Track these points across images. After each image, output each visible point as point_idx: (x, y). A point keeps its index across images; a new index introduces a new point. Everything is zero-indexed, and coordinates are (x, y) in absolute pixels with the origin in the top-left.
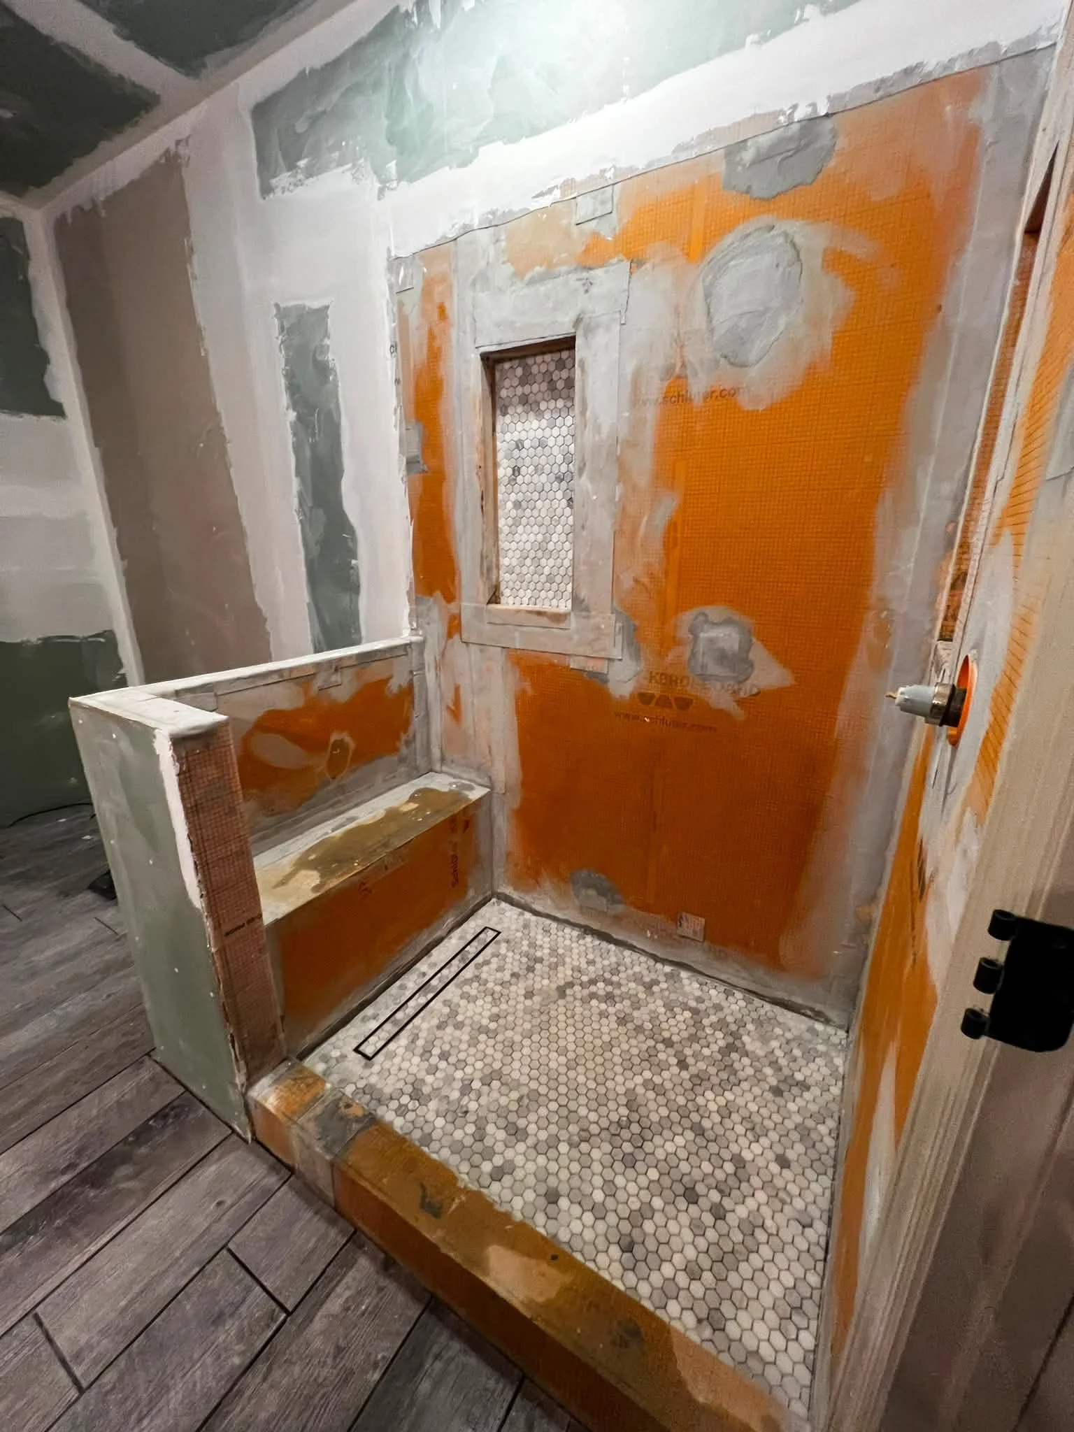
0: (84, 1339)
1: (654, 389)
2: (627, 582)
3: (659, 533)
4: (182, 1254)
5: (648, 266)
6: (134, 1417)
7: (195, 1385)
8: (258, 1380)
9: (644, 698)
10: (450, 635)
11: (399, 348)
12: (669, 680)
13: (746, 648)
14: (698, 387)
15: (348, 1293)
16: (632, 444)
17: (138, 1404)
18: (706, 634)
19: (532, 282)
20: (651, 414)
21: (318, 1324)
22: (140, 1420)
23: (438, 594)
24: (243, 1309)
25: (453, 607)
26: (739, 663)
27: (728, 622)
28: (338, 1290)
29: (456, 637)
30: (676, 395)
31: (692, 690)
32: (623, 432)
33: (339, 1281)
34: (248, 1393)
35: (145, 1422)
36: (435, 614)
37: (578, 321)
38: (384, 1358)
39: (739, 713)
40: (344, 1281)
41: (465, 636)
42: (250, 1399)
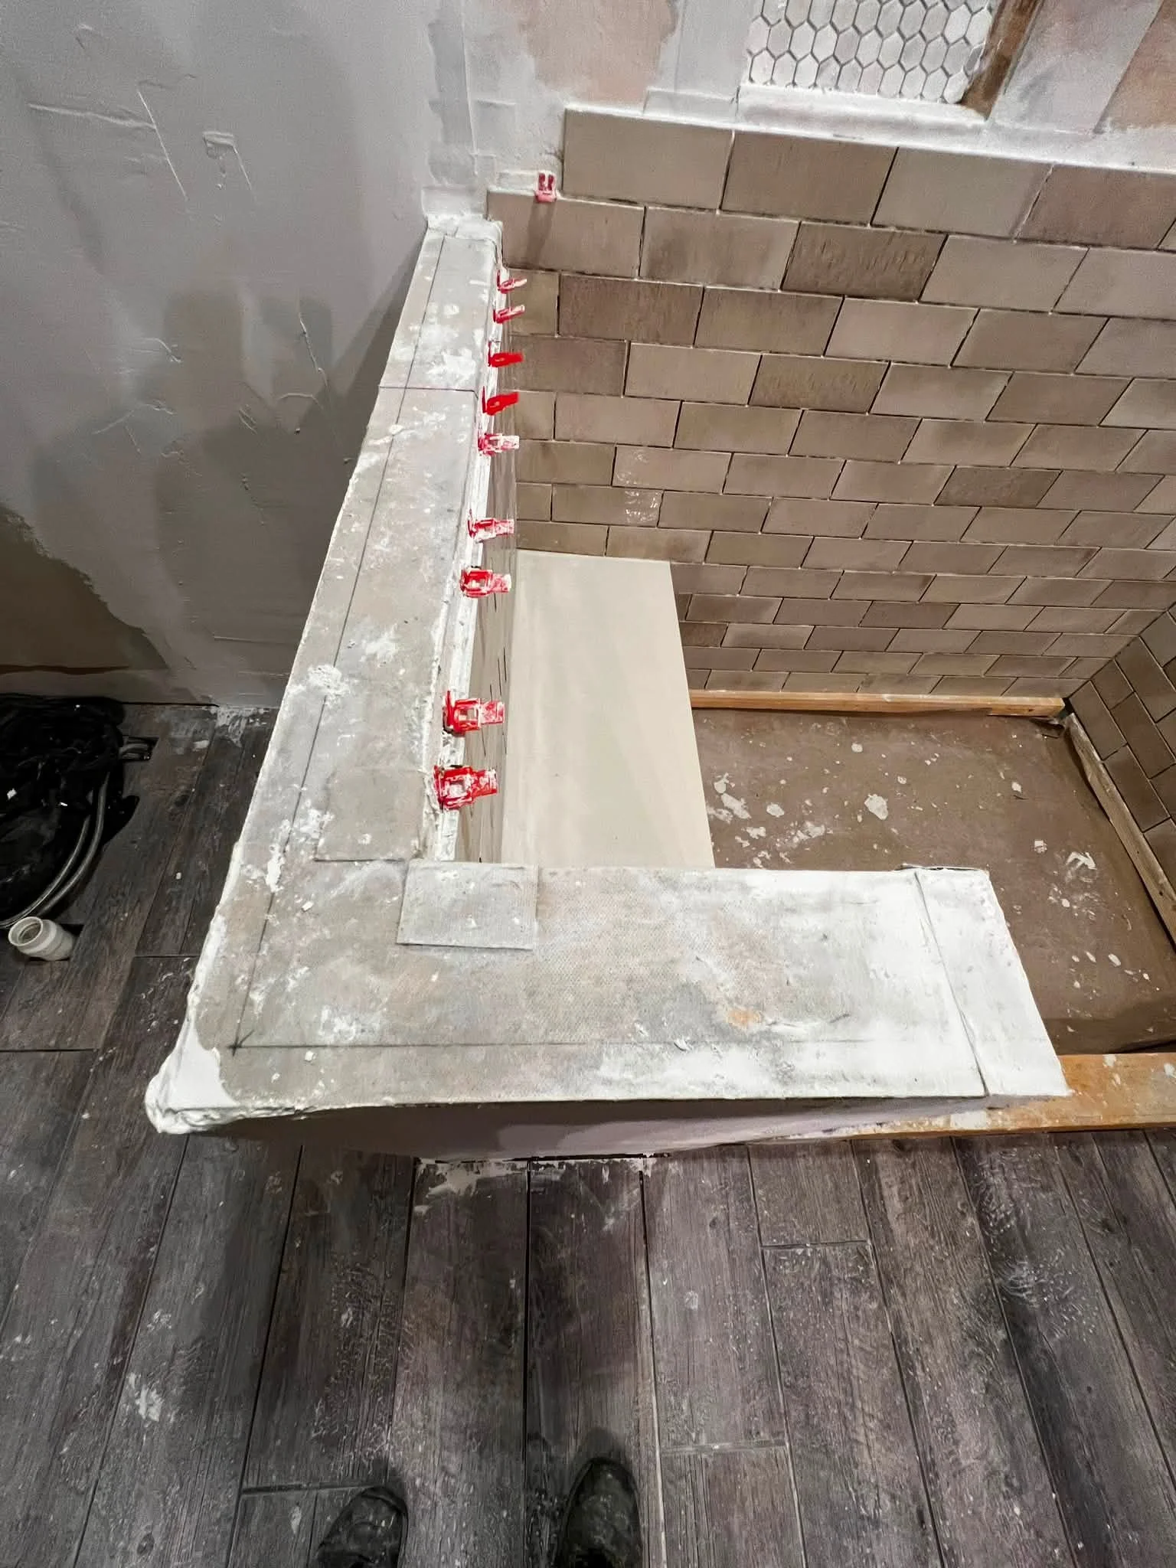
0: (737, 1417)
4: (735, 1288)
6: (846, 1411)
7: (862, 1349)
8: (901, 1300)
15: (895, 1189)
17: (839, 1404)
21: (898, 1228)
22: (853, 1407)
24: (835, 1272)
28: (886, 1193)
33: (880, 1186)
34: (904, 1314)
35: (859, 1404)
38: (963, 1205)
40: (883, 1182)
42: (909, 1316)
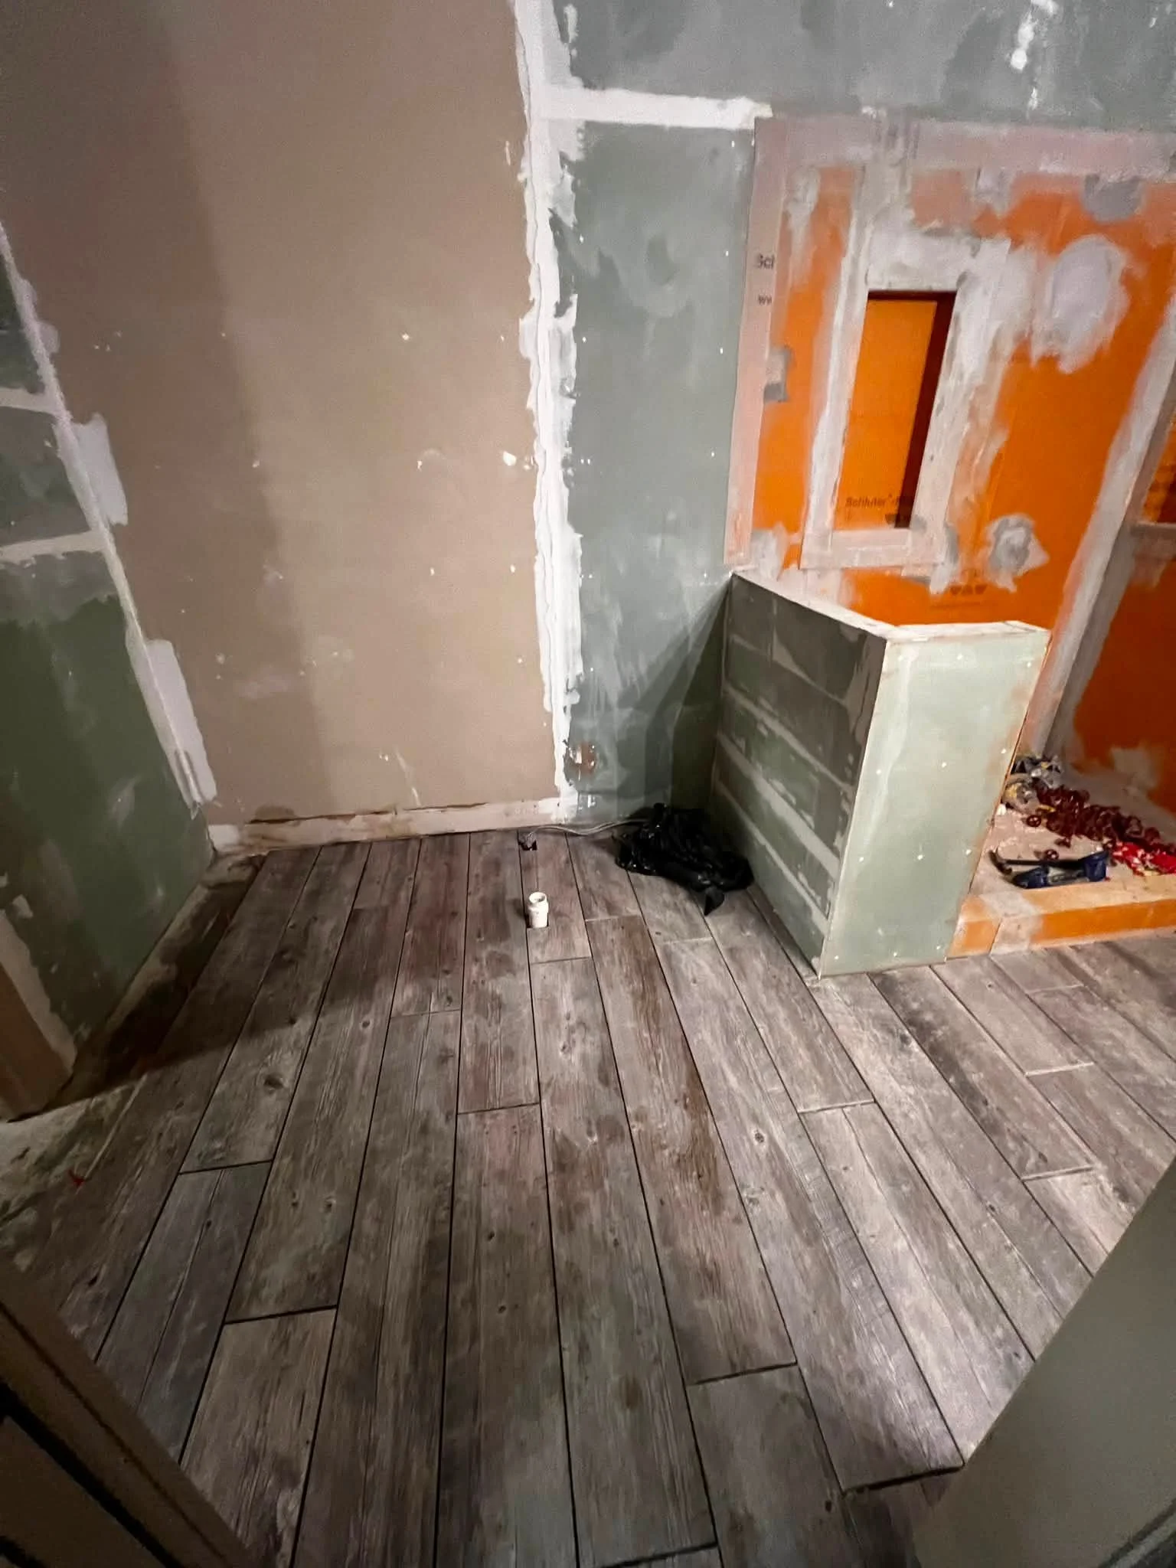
1: (1008, 348)
2: (959, 499)
3: (990, 460)
5: (1023, 248)
6: (1121, 1049)
7: (1112, 1025)
8: (1120, 1006)
9: (954, 590)
10: (786, 565)
11: (775, 265)
12: (974, 574)
13: (1027, 541)
14: (1037, 351)
15: (1085, 965)
16: (981, 390)
17: (1115, 1047)
18: (1006, 535)
19: (931, 233)
20: (1002, 367)
21: (1098, 979)
22: (1124, 1047)
23: (780, 526)
25: (795, 538)
26: (1021, 553)
27: (1019, 525)
28: (1081, 967)
29: (794, 566)
30: (1021, 355)
31: (989, 578)
32: (979, 381)
34: (1126, 1010)
35: (1127, 1046)
36: (773, 545)
37: (962, 279)
38: (1129, 967)
39: (1012, 588)
41: (804, 563)
42: (1130, 1011)
